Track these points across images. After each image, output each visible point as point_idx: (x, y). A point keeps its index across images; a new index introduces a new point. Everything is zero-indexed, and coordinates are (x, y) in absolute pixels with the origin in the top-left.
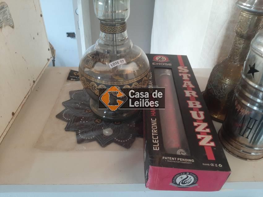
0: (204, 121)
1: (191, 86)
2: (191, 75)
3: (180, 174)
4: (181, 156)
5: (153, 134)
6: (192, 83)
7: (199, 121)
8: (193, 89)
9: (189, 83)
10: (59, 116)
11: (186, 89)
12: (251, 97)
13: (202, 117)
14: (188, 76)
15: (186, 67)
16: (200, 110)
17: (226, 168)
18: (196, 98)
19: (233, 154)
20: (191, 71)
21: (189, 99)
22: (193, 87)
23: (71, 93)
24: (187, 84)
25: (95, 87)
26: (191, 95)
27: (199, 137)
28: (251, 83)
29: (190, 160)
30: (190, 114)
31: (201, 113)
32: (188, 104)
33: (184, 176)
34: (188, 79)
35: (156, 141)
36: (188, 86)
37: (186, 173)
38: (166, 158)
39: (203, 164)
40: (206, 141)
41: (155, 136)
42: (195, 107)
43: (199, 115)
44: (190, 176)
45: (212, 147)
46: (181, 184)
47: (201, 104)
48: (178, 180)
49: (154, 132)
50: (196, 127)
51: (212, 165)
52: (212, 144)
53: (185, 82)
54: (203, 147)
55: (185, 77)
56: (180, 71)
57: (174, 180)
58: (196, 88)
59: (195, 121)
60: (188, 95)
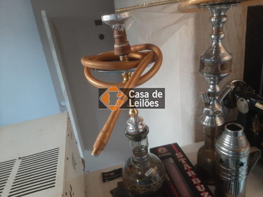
0: (206, 191)
1: (190, 167)
2: (186, 159)
6: (189, 165)
7: (203, 192)
8: (191, 170)
9: (187, 165)
11: (187, 171)
12: (225, 173)
13: (204, 189)
14: (184, 160)
15: (180, 153)
16: (201, 184)
18: (195, 176)
20: (185, 156)
21: (191, 178)
23: (112, 192)
24: (186, 166)
25: (139, 190)
26: (192, 174)
30: (197, 189)
31: (202, 186)
32: (193, 182)
34: (185, 162)
36: (187, 168)
42: (197, 183)
43: (202, 188)
47: (200, 180)
50: (203, 196)
53: (185, 165)
55: (183, 162)
56: (178, 157)
58: (193, 168)
59: (201, 192)
60: (190, 175)
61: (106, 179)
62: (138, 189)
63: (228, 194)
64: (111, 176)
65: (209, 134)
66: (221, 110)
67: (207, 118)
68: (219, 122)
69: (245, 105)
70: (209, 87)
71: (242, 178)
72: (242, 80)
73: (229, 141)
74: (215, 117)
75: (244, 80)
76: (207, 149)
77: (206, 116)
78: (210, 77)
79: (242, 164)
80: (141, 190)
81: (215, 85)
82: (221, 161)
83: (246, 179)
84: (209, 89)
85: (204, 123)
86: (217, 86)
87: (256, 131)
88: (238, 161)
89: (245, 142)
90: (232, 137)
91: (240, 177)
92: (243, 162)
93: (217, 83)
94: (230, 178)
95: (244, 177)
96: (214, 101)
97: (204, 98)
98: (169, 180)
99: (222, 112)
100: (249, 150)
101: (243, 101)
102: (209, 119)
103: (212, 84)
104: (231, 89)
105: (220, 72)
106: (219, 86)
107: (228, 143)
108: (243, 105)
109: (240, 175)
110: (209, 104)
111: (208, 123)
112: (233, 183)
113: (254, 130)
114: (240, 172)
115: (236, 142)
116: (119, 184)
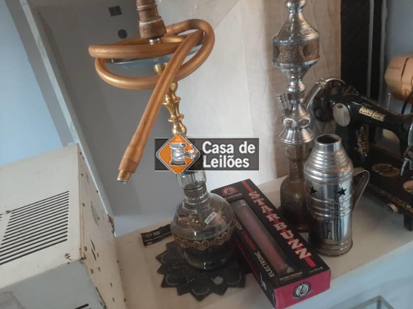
0: (295, 238)
1: (270, 210)
2: (264, 198)
3: (297, 287)
4: (292, 273)
5: (263, 265)
6: (269, 206)
7: (291, 239)
8: (273, 212)
9: (266, 207)
10: (164, 285)
11: (267, 214)
12: (320, 209)
13: (292, 235)
14: (261, 200)
15: (255, 192)
16: (287, 229)
17: (326, 268)
18: (279, 220)
19: (327, 255)
20: (262, 195)
21: (273, 223)
22: (272, 210)
23: (158, 258)
24: (265, 209)
25: (198, 244)
26: (273, 218)
27: (297, 252)
28: (315, 199)
29: (299, 273)
30: (282, 237)
31: (289, 232)
32: (275, 228)
33: (301, 287)
34: (264, 203)
35: (268, 269)
36: (267, 210)
37: (301, 284)
38: (282, 279)
39: (310, 272)
40: (303, 254)
41: (266, 266)
42: (282, 228)
43: (289, 235)
44: (304, 285)
45: (310, 257)
46: (301, 295)
47: (285, 224)
48: (298, 292)
49: (263, 263)
50: (291, 245)
51: (316, 270)
52: (309, 254)
53: (262, 208)
54: (303, 259)
55: (260, 203)
56: (253, 198)
57: (294, 294)
58: (275, 210)
59: (288, 240)
60: (271, 219)
61: (149, 242)
62: (196, 244)
63: (327, 238)
64: (156, 236)
65: (295, 157)
66: (308, 119)
67: (290, 132)
68: (307, 137)
69: (345, 114)
70: (289, 86)
71: (344, 213)
72: (338, 78)
73: (322, 160)
74: (301, 129)
75: (342, 79)
76: (293, 180)
77: (288, 130)
78: (290, 68)
79: (342, 192)
80: (201, 245)
81: (298, 81)
82: (313, 191)
83: (351, 214)
84: (289, 88)
85: (286, 141)
86: (300, 82)
87: (363, 151)
88: (336, 186)
89: (345, 159)
90: (326, 153)
91: (341, 212)
92: (344, 189)
93: (299, 77)
94: (328, 214)
95: (348, 212)
96: (298, 106)
97: (282, 102)
98: (240, 228)
99: (310, 121)
100: (351, 171)
101: (341, 107)
102: (293, 133)
103: (293, 80)
104: (322, 87)
105: (302, 59)
106: (303, 83)
107: (321, 163)
108: (342, 113)
109: (341, 209)
110: (291, 111)
111: (291, 140)
112: (332, 222)
113: (361, 150)
114: (341, 204)
115: (331, 160)
116: (168, 245)
